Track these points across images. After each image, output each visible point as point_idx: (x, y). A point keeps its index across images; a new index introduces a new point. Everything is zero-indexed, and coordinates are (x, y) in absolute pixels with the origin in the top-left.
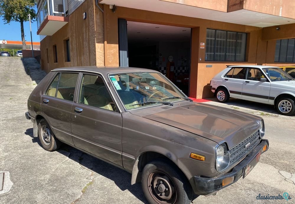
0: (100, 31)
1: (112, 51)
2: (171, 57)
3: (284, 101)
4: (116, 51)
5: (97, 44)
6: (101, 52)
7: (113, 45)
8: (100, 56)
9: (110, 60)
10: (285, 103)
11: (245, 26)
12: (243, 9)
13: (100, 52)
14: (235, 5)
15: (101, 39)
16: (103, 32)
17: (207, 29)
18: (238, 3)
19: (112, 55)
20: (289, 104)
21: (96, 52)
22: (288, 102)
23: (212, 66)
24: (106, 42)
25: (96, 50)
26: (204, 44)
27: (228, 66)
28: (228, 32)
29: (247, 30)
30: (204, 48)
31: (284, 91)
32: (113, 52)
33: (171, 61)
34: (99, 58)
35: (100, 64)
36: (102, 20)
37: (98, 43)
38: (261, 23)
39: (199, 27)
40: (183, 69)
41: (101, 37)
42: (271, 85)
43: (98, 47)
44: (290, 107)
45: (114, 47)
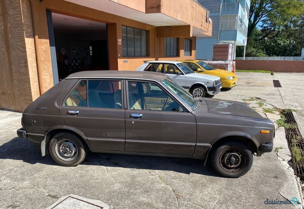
0: (29, 23)
1: (43, 47)
2: (63, 49)
3: (196, 89)
4: (47, 47)
5: (26, 39)
6: (32, 48)
7: (44, 40)
8: (31, 53)
9: (42, 58)
10: (197, 91)
11: (146, 24)
12: (160, 12)
13: (30, 48)
14: (152, 8)
15: (30, 32)
16: (32, 25)
17: (122, 25)
18: (156, 7)
19: (44, 51)
20: (200, 91)
21: (27, 48)
22: (200, 89)
23: (127, 61)
24: (37, 37)
25: (27, 46)
26: (120, 40)
27: (145, 62)
28: (135, 29)
29: (148, 28)
30: (121, 44)
31: (197, 82)
32: (44, 49)
33: (64, 54)
34: (31, 55)
35: (32, 63)
36: (30, 9)
37: (27, 37)
38: (160, 23)
39: (116, 23)
40: (77, 62)
41: (30, 30)
42: (186, 77)
43: (28, 42)
44: (201, 93)
45: (45, 43)
